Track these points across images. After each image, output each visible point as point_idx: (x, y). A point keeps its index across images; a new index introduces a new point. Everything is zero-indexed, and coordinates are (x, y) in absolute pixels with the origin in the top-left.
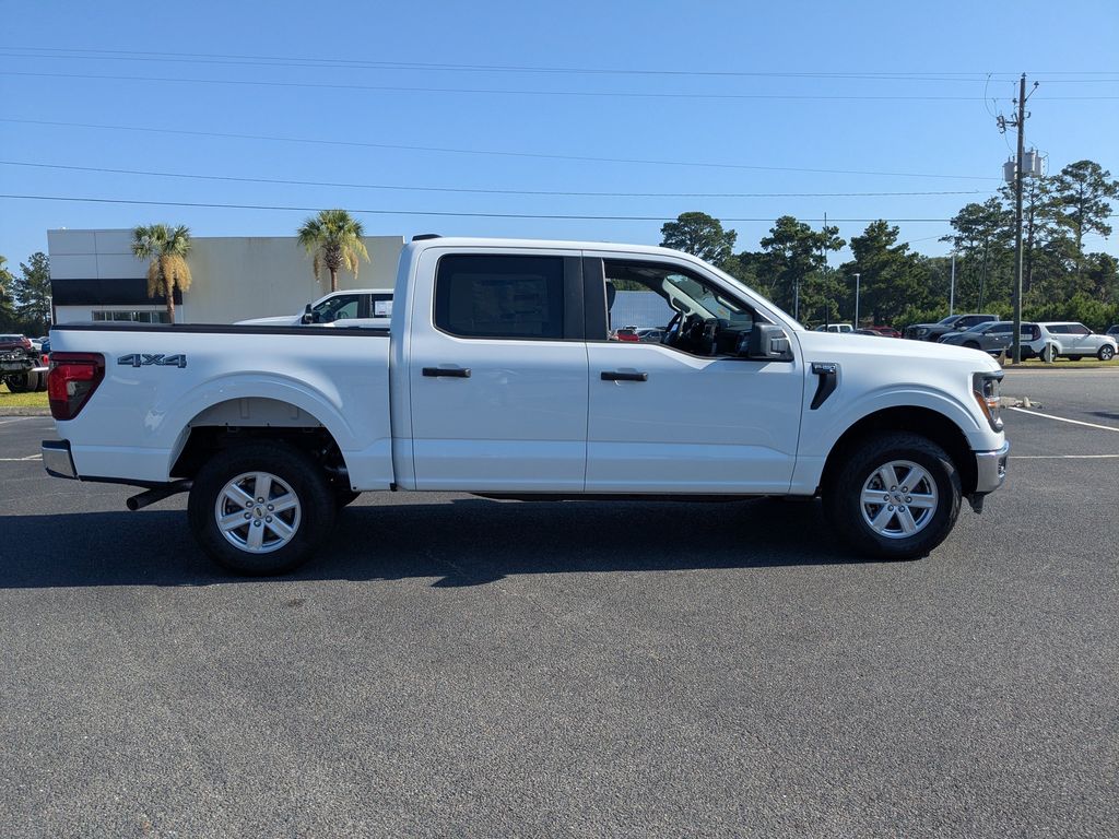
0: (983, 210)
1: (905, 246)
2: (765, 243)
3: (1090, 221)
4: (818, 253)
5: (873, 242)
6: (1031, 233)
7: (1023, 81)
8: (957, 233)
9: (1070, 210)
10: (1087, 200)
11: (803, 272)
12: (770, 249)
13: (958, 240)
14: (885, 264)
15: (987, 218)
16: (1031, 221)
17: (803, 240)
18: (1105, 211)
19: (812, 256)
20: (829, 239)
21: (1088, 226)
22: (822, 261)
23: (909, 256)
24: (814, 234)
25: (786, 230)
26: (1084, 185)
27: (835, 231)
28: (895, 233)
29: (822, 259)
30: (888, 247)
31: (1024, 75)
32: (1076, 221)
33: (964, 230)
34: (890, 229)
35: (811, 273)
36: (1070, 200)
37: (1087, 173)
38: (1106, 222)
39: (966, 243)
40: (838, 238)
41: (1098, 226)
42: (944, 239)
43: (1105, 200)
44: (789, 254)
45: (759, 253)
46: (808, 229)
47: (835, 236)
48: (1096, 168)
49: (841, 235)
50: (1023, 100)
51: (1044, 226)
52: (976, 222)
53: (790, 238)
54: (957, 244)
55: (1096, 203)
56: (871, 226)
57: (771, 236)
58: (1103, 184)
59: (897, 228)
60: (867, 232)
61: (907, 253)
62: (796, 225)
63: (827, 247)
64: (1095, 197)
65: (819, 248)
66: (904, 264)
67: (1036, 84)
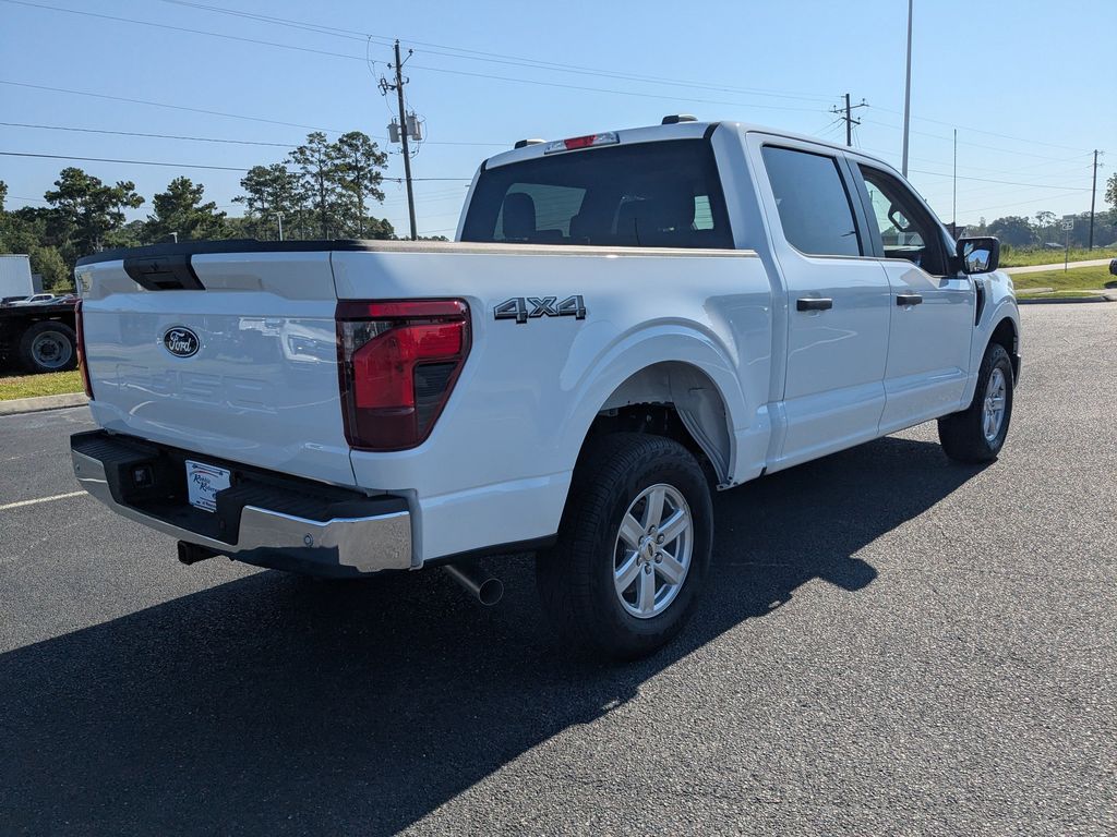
0: (269, 173)
1: (211, 206)
2: (51, 197)
3: (366, 187)
4: (115, 210)
5: (177, 198)
6: (323, 196)
7: (397, 47)
8: (249, 195)
9: (351, 176)
10: (362, 168)
11: (102, 231)
12: (58, 205)
13: (251, 202)
14: (194, 224)
15: (275, 180)
16: (322, 185)
17: (96, 195)
18: (377, 178)
19: (108, 214)
20: (125, 194)
21: (366, 192)
22: (120, 219)
23: (217, 216)
24: (109, 189)
25: (73, 184)
26: (359, 154)
27: (130, 187)
28: (199, 190)
29: (120, 217)
30: (195, 206)
31: (397, 42)
32: (355, 185)
33: (256, 192)
34: (194, 187)
35: (111, 232)
36: (350, 167)
37: (359, 144)
38: (380, 188)
39: (258, 204)
40: (135, 195)
41: (373, 192)
42: (236, 200)
43: (376, 169)
44: (81, 210)
45: (44, 209)
46: (99, 183)
47: (131, 193)
48: (366, 139)
49: (139, 191)
50: (399, 66)
51: (333, 190)
52: (265, 184)
53: (81, 192)
54: (251, 205)
55: (370, 171)
56: (174, 183)
57: (57, 189)
58: (374, 155)
59: (201, 186)
60: (170, 189)
61: (214, 212)
62: (85, 178)
63: (126, 204)
64: (369, 165)
65: (115, 205)
66: (214, 224)
67: (411, 52)
